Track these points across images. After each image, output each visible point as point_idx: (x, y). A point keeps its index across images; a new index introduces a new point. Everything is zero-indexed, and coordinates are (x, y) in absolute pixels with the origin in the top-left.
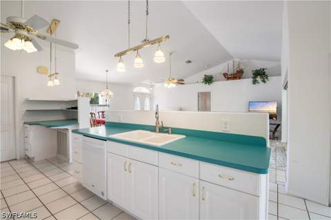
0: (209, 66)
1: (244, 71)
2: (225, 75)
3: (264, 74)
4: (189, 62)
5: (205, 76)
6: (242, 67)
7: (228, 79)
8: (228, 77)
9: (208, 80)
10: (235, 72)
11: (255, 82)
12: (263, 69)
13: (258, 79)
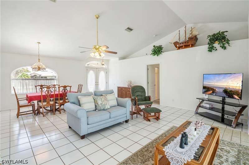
0: (158, 36)
1: (198, 37)
2: (176, 44)
3: (224, 38)
4: (130, 29)
5: (154, 46)
6: (195, 33)
7: (179, 48)
8: (179, 46)
9: (158, 51)
10: (187, 39)
11: (211, 49)
12: (223, 33)
13: (216, 45)
